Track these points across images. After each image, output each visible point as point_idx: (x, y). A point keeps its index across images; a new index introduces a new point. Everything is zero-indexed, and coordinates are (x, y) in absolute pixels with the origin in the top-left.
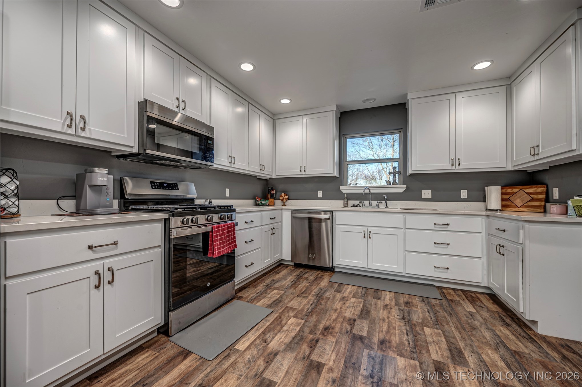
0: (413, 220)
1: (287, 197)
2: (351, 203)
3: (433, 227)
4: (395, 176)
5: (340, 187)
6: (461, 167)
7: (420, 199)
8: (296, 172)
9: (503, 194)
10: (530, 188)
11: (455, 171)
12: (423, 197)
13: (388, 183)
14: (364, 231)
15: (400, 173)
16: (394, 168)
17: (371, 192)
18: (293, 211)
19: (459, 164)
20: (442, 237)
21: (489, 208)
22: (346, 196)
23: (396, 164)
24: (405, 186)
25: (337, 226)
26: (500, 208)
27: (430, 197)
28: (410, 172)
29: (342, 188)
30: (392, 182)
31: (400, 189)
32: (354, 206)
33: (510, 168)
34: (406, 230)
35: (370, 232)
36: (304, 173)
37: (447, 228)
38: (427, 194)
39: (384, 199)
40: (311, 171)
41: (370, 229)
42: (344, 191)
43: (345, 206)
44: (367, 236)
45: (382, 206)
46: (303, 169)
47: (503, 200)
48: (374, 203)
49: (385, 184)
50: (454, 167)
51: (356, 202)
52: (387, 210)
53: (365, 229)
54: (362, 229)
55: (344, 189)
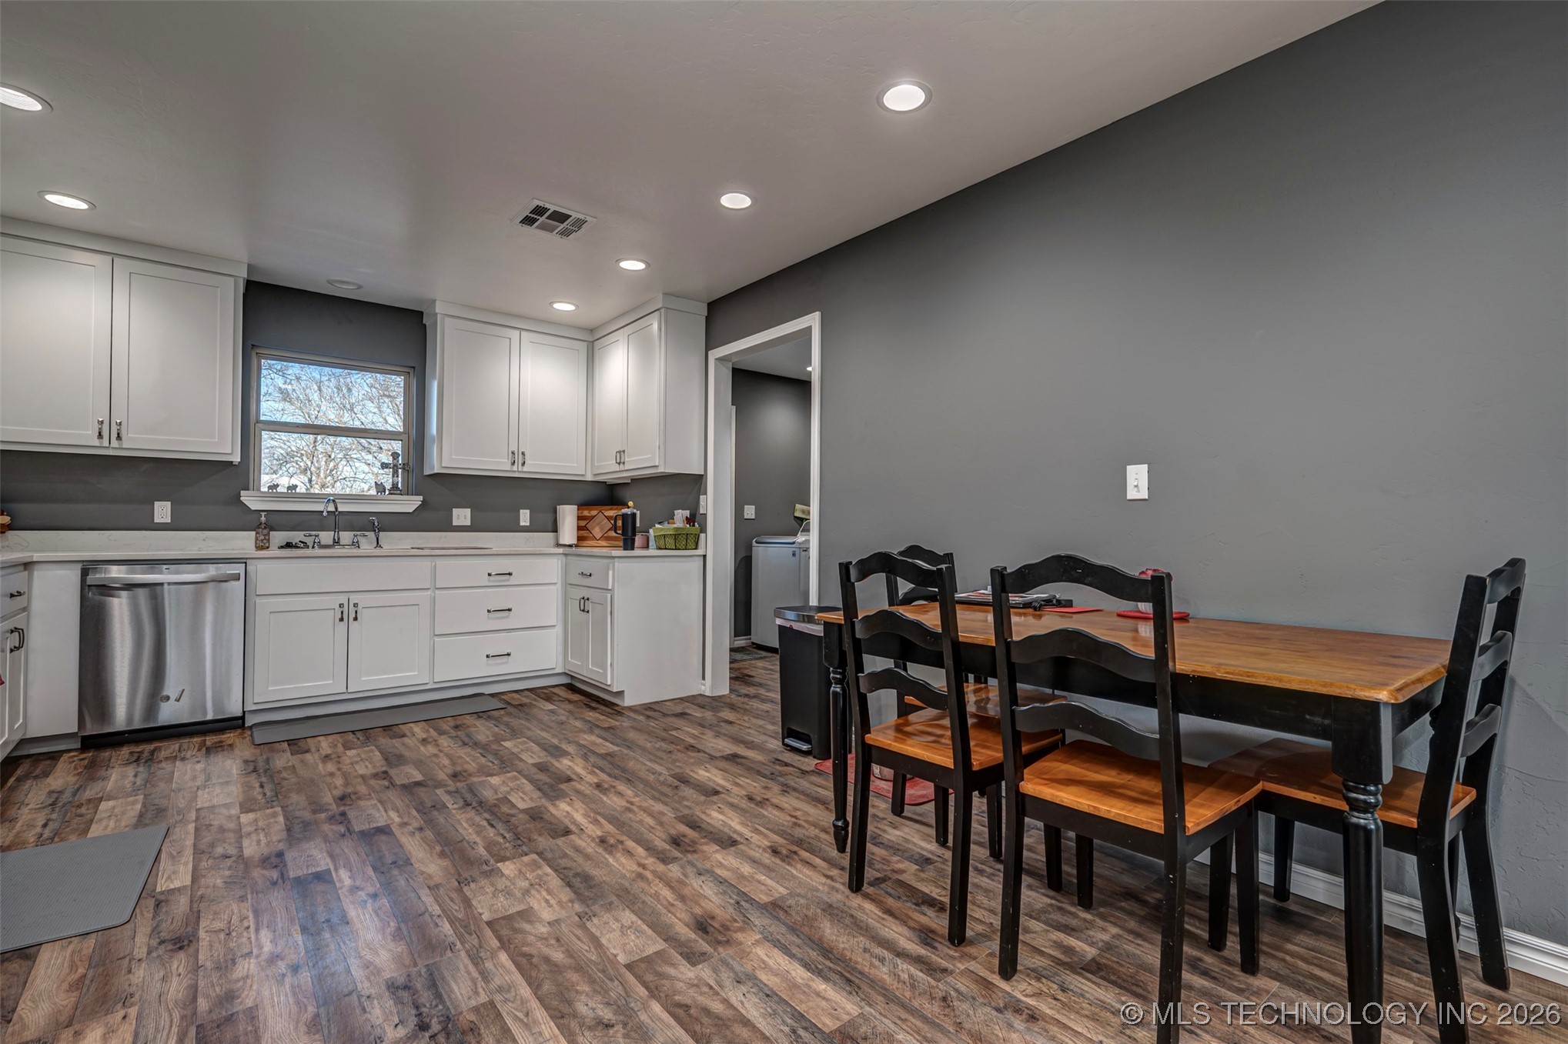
1: (5, 519)
2: (278, 537)
3: (485, 580)
4: (395, 474)
5: (243, 493)
6: (525, 469)
7: (448, 527)
9: (580, 518)
10: (611, 509)
11: (516, 475)
12: (457, 522)
13: (380, 487)
14: (341, 605)
15: (406, 467)
16: (395, 455)
17: (340, 509)
18: (90, 568)
19: (524, 464)
20: (498, 598)
21: (561, 542)
22: (263, 519)
23: (397, 446)
24: (421, 498)
25: (258, 600)
26: (575, 542)
27: (469, 522)
28: (427, 472)
29: (246, 498)
30: (388, 486)
31: (409, 504)
32: (289, 545)
33: (589, 478)
34: (437, 592)
35: (356, 605)
36: (115, 444)
37: (508, 580)
38: (462, 516)
39: (372, 528)
41: (354, 599)
42: (254, 506)
43: (259, 548)
44: (348, 615)
45: (367, 545)
46: (111, 429)
47: (579, 528)
48: (346, 537)
49: (373, 492)
50: (515, 468)
51: (296, 536)
52: (378, 552)
53: (343, 599)
54: (335, 601)
55: (251, 501)
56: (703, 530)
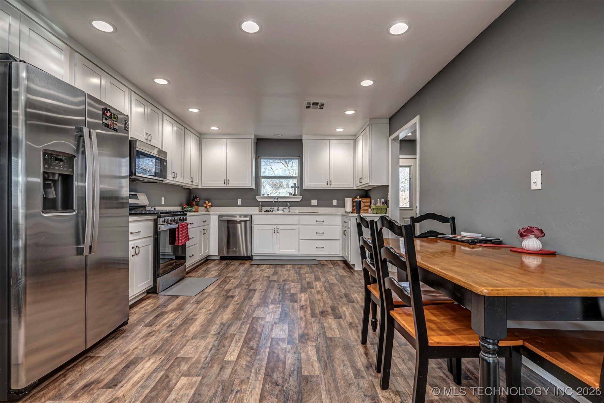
0: (305, 219)
1: (210, 204)
2: (264, 209)
3: (315, 223)
4: (295, 190)
5: (256, 196)
6: (332, 186)
7: (310, 206)
8: (220, 184)
9: (353, 202)
10: (365, 199)
11: (329, 188)
12: (312, 204)
13: (291, 194)
14: (274, 228)
15: (298, 187)
16: (295, 184)
17: (279, 201)
18: (220, 216)
19: (331, 184)
20: (320, 229)
21: (347, 211)
22: (260, 204)
23: (296, 181)
24: (301, 197)
25: (254, 226)
26: (352, 211)
27: (316, 204)
28: (304, 188)
29: (257, 198)
30: (293, 193)
31: (298, 199)
32: (267, 211)
33: (355, 188)
34: (301, 226)
35: (278, 228)
36: (228, 185)
37: (323, 223)
38: (314, 202)
39: (287, 206)
40: (233, 184)
41: (278, 227)
42: (259, 200)
43: (260, 211)
44: (276, 231)
45: (286, 210)
46: (227, 181)
47: (353, 206)
48: (281, 208)
49: (289, 195)
50: (328, 186)
51: (268, 208)
52: (289, 213)
53: (275, 227)
54: (273, 227)
55: (259, 199)
56: (388, 207)
